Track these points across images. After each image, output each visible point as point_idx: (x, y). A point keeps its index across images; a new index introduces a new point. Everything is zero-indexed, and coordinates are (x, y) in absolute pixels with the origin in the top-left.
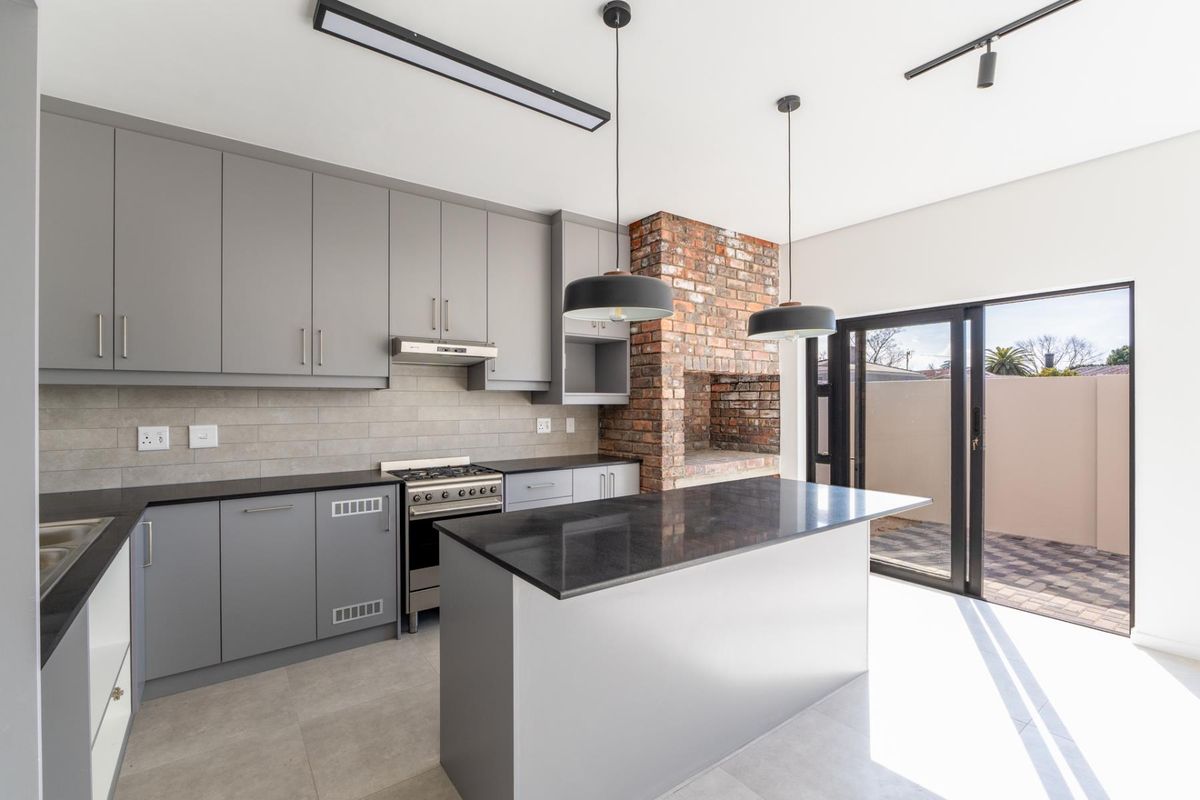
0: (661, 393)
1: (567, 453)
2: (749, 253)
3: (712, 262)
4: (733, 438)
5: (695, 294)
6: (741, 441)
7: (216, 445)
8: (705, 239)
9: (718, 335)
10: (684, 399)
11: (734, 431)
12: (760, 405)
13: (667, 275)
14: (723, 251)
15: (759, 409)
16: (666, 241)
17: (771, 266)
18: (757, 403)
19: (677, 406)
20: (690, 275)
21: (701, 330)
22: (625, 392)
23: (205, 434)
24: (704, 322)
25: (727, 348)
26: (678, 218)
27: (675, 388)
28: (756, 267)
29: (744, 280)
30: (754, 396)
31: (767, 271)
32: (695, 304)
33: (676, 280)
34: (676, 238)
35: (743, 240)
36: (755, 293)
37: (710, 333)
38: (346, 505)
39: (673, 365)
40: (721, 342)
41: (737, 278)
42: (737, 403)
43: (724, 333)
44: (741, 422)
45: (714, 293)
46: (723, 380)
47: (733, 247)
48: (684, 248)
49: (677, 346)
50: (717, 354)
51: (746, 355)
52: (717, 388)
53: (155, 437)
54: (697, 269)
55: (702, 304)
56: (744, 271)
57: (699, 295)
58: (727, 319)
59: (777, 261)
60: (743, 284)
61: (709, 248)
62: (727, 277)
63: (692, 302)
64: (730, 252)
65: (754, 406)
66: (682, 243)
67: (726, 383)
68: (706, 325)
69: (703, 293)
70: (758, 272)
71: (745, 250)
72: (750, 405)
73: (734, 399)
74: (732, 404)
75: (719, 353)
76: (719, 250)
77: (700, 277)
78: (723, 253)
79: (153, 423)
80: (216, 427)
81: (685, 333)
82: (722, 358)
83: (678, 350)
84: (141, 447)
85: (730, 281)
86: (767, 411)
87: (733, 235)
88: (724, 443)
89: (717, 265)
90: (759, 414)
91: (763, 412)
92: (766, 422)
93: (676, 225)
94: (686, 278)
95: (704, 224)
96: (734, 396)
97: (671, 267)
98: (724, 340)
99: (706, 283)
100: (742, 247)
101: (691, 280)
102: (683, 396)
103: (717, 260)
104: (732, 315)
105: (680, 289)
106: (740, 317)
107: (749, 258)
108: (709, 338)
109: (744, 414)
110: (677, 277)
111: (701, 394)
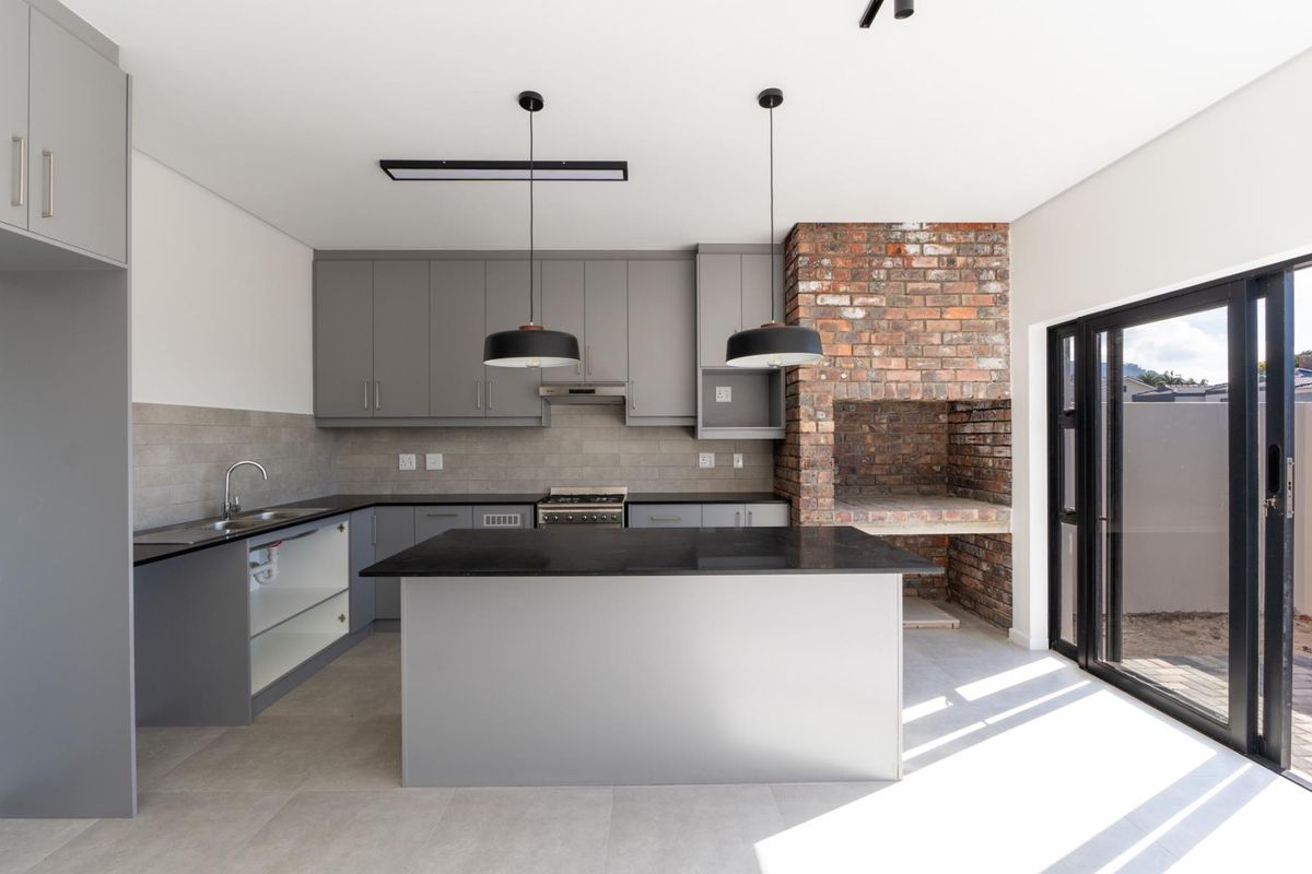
0: (798, 426)
1: (734, 490)
2: (948, 244)
3: (879, 267)
4: (969, 484)
5: (851, 309)
6: (976, 486)
7: (441, 468)
8: (868, 241)
9: (893, 354)
10: (833, 433)
11: (970, 474)
12: (993, 439)
13: (808, 293)
14: (899, 250)
15: (992, 446)
16: (804, 255)
17: (992, 254)
18: (991, 436)
19: (823, 441)
20: (843, 288)
21: (860, 351)
22: (779, 425)
23: (435, 461)
24: (866, 341)
25: (907, 369)
26: (823, 225)
27: (820, 420)
28: (960, 261)
29: (937, 281)
30: (987, 428)
31: (982, 263)
32: (851, 322)
33: (820, 297)
34: (820, 250)
35: (935, 230)
36: (960, 294)
37: (877, 353)
38: (493, 518)
39: (816, 395)
40: (894, 363)
41: (925, 280)
42: (973, 437)
43: (900, 351)
44: (975, 462)
45: (884, 304)
46: (959, 408)
47: (917, 242)
48: (833, 258)
49: (822, 372)
50: (889, 378)
51: (944, 375)
52: (953, 418)
53: (408, 462)
54: (855, 277)
55: (864, 318)
56: (939, 268)
57: (858, 310)
58: (908, 333)
59: (1004, 245)
60: (937, 286)
61: (875, 250)
62: (905, 282)
63: (847, 320)
64: (912, 249)
65: (989, 441)
66: (832, 252)
67: (962, 412)
68: (869, 343)
69: (863, 306)
70: (966, 265)
71: (940, 242)
72: (985, 440)
73: (969, 432)
74: (967, 438)
75: (891, 376)
76: (892, 249)
77: (860, 287)
78: (898, 252)
79: (406, 452)
80: (441, 456)
81: (835, 357)
82: (897, 382)
83: (823, 377)
84: (401, 468)
85: (910, 286)
86: (1001, 448)
87: (917, 227)
88: (960, 489)
89: (888, 269)
90: (992, 452)
91: (996, 449)
92: (1000, 463)
93: (822, 233)
94: (836, 292)
95: (864, 224)
96: (968, 429)
97: (813, 283)
98: (903, 360)
99: (870, 294)
100: (934, 239)
101: (846, 293)
102: (833, 430)
103: (888, 263)
104: (917, 327)
105: (827, 305)
106: (929, 329)
107: (947, 251)
108: (874, 360)
109: (977, 451)
110: (823, 293)
111: (931, 427)
